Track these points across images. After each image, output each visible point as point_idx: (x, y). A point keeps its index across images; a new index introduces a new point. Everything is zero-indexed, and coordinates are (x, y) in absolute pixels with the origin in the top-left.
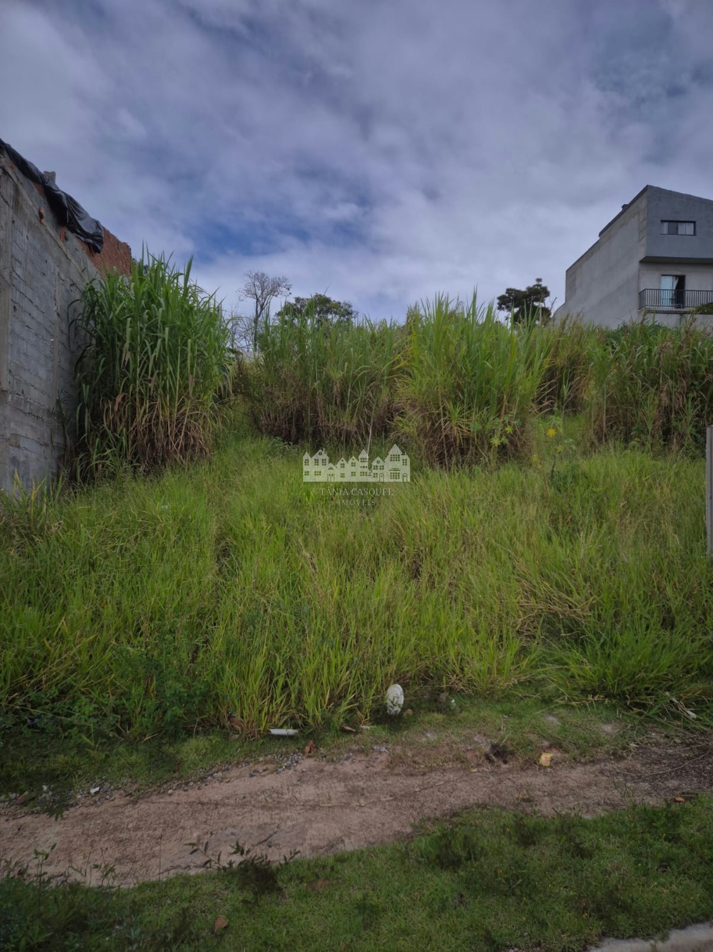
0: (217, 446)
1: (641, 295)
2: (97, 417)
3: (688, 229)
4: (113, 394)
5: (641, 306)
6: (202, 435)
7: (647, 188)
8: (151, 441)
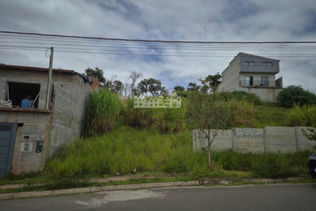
0: (115, 128)
1: (240, 82)
2: (90, 123)
3: (252, 64)
4: (94, 117)
5: (240, 85)
6: (112, 126)
7: (240, 54)
8: (101, 127)
